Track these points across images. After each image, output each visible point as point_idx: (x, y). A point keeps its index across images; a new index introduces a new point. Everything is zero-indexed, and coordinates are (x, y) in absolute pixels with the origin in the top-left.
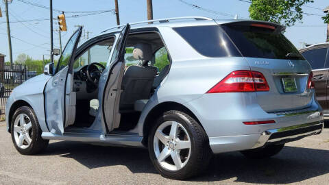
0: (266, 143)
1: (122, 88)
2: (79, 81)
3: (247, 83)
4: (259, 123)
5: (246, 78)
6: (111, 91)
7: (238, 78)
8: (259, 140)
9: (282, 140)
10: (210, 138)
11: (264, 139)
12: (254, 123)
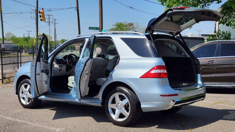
0: (173, 107)
1: (91, 73)
2: (62, 65)
3: (163, 73)
4: (169, 95)
5: (162, 70)
6: (85, 75)
7: (158, 70)
8: (169, 105)
9: (182, 105)
10: (141, 103)
11: (172, 104)
12: (166, 96)
